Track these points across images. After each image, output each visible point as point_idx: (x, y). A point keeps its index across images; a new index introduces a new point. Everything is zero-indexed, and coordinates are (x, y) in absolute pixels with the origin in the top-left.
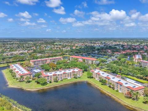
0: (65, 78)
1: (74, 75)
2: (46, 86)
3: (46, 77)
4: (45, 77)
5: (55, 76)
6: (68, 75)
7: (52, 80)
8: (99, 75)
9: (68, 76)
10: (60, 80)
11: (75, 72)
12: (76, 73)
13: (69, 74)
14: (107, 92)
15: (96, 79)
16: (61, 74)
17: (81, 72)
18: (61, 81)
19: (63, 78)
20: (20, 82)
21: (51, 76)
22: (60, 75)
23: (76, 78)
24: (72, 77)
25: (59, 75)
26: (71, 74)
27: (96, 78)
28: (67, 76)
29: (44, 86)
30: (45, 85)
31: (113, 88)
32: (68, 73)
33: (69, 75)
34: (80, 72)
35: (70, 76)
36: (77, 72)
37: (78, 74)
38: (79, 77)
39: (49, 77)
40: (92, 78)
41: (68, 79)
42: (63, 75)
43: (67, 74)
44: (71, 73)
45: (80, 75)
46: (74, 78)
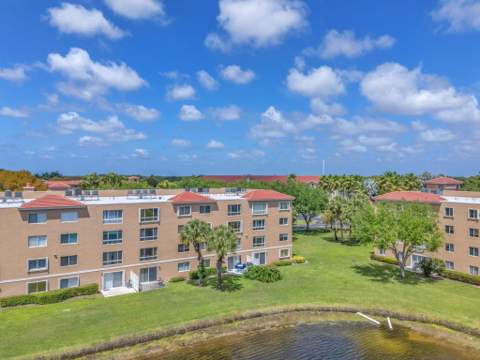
0: (53, 278)
6: (112, 236)
9: (112, 257)
11: (207, 207)
12: (217, 220)
13: (131, 227)
23: (225, 284)
24: (165, 276)
26: (149, 233)
33: (131, 244)
34: (272, 214)
35: (148, 253)
36: (234, 208)
37: (247, 231)
38: (267, 275)
41: (110, 291)
43: (90, 230)
45: (273, 251)
46: (194, 277)
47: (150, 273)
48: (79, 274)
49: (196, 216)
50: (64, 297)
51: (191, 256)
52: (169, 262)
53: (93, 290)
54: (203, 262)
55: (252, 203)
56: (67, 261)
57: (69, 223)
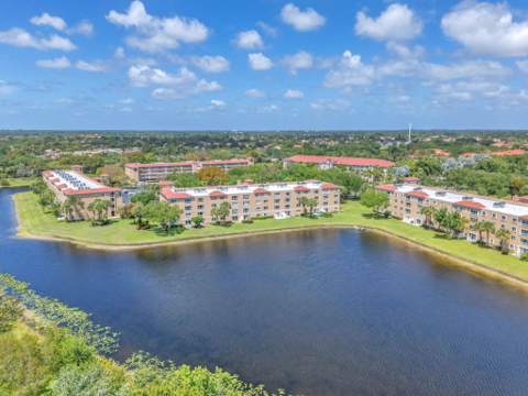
0: (262, 213)
1: (303, 202)
2: (177, 236)
3: (180, 200)
4: (173, 201)
5: (219, 202)
6: (277, 201)
7: (208, 218)
8: (421, 199)
9: (277, 207)
10: (241, 218)
11: (307, 191)
12: (309, 196)
13: (282, 198)
14: (475, 263)
15: (405, 220)
16: (246, 196)
17: (334, 192)
18: (244, 222)
19: (253, 214)
20: (69, 222)
21: (200, 199)
22: (240, 199)
23: (312, 217)
24: (293, 214)
25: (235, 197)
26: (288, 200)
27: (405, 215)
28: (271, 204)
29: (169, 238)
30: (173, 235)
31: (499, 248)
32: (278, 193)
33: (282, 203)
35: (287, 206)
36: (317, 192)
37: (321, 200)
38: (327, 215)
39: (194, 204)
40: (387, 215)
41: (277, 218)
42: (253, 199)
43: (271, 199)
44: (288, 194)
45: (331, 207)
46: (302, 215)
47: (288, 213)
48: (269, 212)
49: (303, 195)
50: (265, 218)
51: (301, 208)
52: (293, 210)
53: (272, 217)
54: (305, 210)
55: (324, 190)
56: (265, 208)
57: (266, 197)
